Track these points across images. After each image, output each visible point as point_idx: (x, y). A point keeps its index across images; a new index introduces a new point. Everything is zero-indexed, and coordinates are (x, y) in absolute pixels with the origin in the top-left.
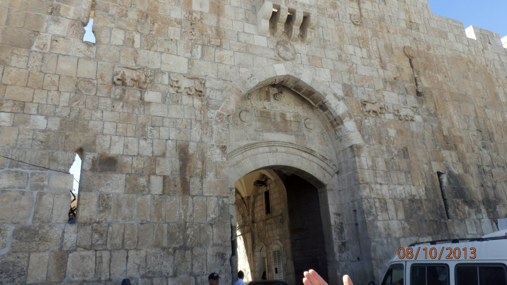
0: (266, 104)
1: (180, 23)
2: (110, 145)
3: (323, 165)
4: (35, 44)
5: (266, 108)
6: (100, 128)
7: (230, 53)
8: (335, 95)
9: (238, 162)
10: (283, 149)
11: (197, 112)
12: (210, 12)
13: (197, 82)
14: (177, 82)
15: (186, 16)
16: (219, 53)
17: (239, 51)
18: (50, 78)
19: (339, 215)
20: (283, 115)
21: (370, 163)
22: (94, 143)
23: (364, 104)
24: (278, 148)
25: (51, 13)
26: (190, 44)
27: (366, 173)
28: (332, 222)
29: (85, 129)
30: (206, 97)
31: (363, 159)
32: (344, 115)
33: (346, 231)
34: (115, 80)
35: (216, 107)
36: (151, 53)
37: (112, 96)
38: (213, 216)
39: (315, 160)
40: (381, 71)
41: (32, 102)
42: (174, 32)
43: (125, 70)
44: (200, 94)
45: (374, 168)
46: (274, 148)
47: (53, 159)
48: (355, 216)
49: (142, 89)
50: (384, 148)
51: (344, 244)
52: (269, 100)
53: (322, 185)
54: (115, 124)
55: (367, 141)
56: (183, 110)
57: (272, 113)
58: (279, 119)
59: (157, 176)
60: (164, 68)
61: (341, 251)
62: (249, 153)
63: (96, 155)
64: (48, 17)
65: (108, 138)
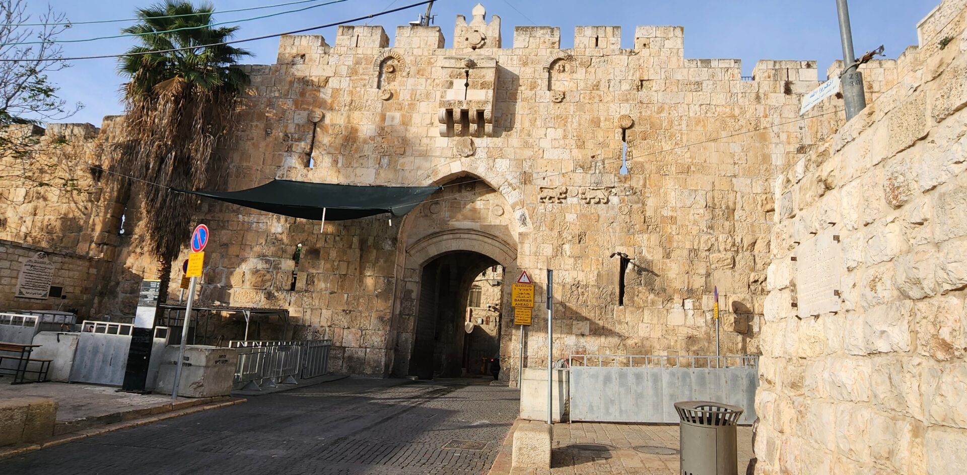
0: (457, 195)
1: (373, 139)
3: (506, 250)
4: (278, 175)
5: (456, 199)
6: (312, 229)
7: (411, 159)
9: (423, 248)
12: (400, 124)
15: (379, 132)
16: (401, 160)
17: (420, 155)
21: (534, 249)
22: (307, 240)
23: (541, 190)
24: (462, 235)
25: (287, 151)
26: (379, 157)
27: (527, 259)
29: (303, 231)
31: (527, 246)
32: (515, 203)
36: (349, 169)
39: (497, 244)
40: (576, 152)
45: (537, 253)
46: (458, 236)
57: (463, 202)
59: (344, 261)
62: (434, 240)
63: (308, 248)
64: (285, 154)
65: (316, 236)
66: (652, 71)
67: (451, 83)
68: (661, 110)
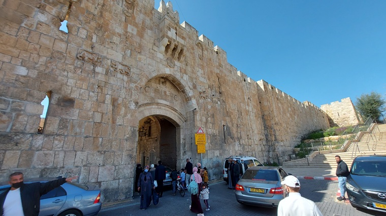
0: (158, 85)
1: (120, 35)
2: (71, 92)
3: (180, 117)
5: (158, 87)
6: (66, 81)
7: (145, 58)
8: (189, 87)
9: (142, 111)
10: (164, 108)
11: (125, 83)
12: (137, 35)
13: (126, 68)
14: (115, 65)
15: (124, 33)
16: (139, 56)
17: (149, 57)
18: (33, 46)
19: (184, 139)
20: (165, 92)
21: (200, 118)
22: (60, 89)
23: (200, 93)
24: (161, 107)
25: (39, 8)
26: (124, 48)
27: (198, 122)
28: (181, 142)
29: (55, 80)
30: (130, 76)
31: (198, 116)
32: (192, 96)
33: (186, 146)
34: (78, 56)
35: (135, 82)
36: (102, 47)
37: (75, 65)
38: (128, 136)
39: (177, 114)
40: (208, 81)
41: (18, 57)
42: (116, 39)
43: (85, 52)
44: (127, 74)
45: (201, 120)
47: (30, 95)
48: (191, 141)
49: (95, 65)
50: (206, 113)
51: (185, 152)
52: (159, 84)
53: (178, 126)
54: (75, 81)
55: (200, 109)
56: (117, 81)
57: (160, 90)
58: (163, 94)
59: (98, 112)
60: (109, 57)
61: (183, 155)
63: (61, 96)
64: (36, 9)
65: (70, 88)
68: (225, 76)
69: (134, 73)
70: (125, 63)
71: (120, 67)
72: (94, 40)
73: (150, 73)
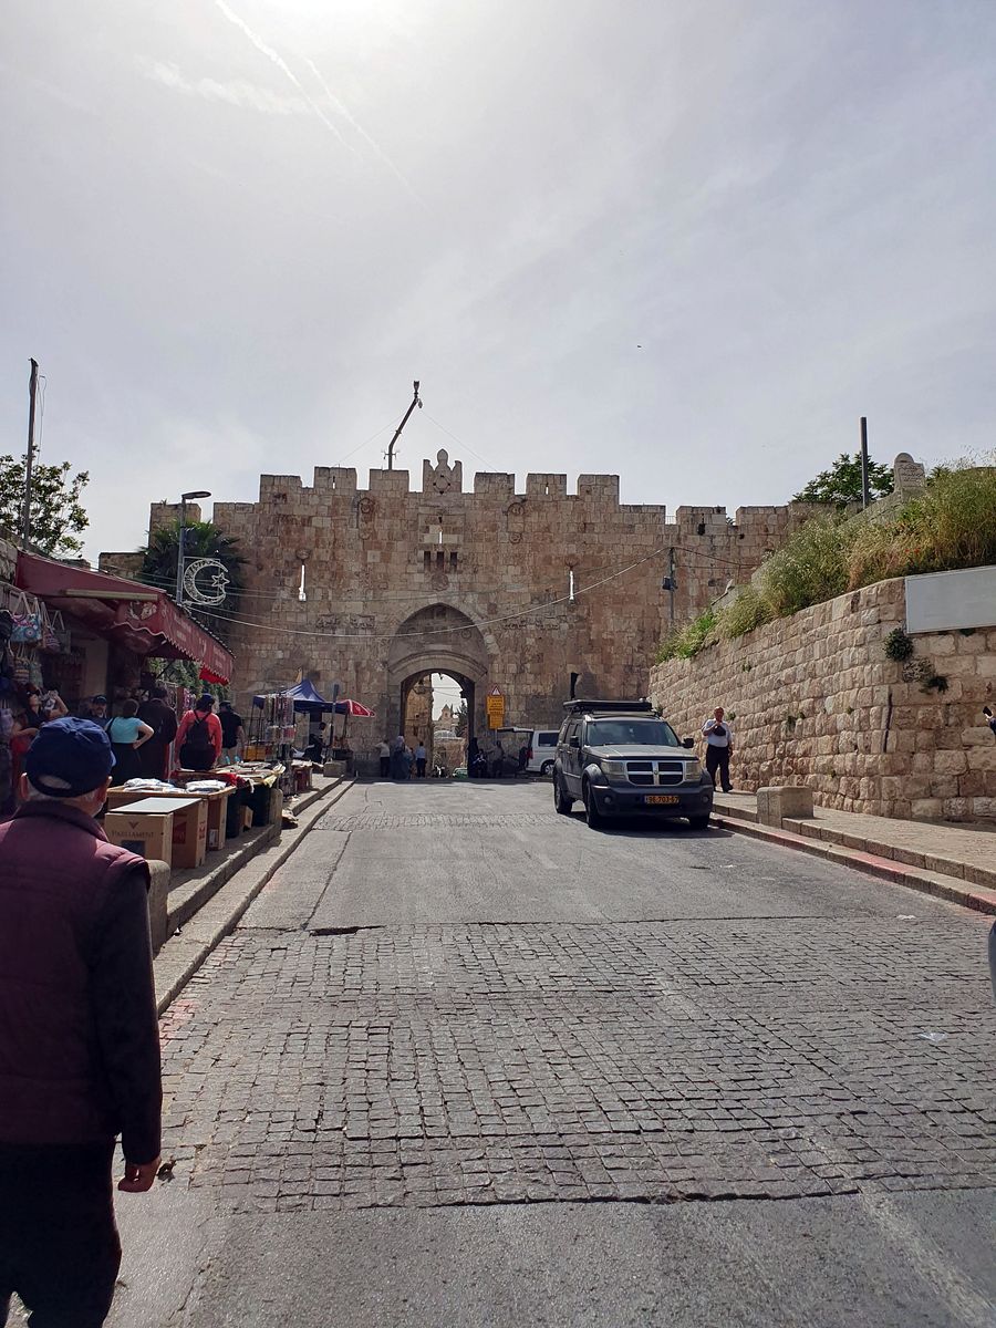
0: (431, 621)
1: (358, 575)
3: (475, 668)
5: (430, 625)
6: (311, 655)
7: (394, 592)
9: (404, 668)
10: (441, 657)
11: (369, 641)
12: (381, 562)
13: (369, 619)
14: (356, 620)
16: (385, 594)
17: (401, 590)
20: (444, 629)
21: (502, 668)
23: (505, 620)
24: (436, 655)
26: (365, 590)
27: (496, 676)
30: (374, 629)
31: (496, 665)
34: (318, 624)
35: (382, 635)
36: (339, 601)
39: (467, 663)
40: (532, 586)
42: (354, 583)
43: (323, 617)
44: (369, 627)
45: (504, 672)
46: (433, 656)
49: (334, 629)
52: (433, 618)
53: (472, 683)
54: (318, 652)
56: (359, 639)
57: (435, 627)
58: (440, 632)
60: (347, 611)
65: (315, 660)
66: (593, 516)
67: (428, 528)
68: (601, 550)
69: (380, 622)
70: (366, 613)
71: (360, 621)
72: (330, 598)
73: (403, 614)
